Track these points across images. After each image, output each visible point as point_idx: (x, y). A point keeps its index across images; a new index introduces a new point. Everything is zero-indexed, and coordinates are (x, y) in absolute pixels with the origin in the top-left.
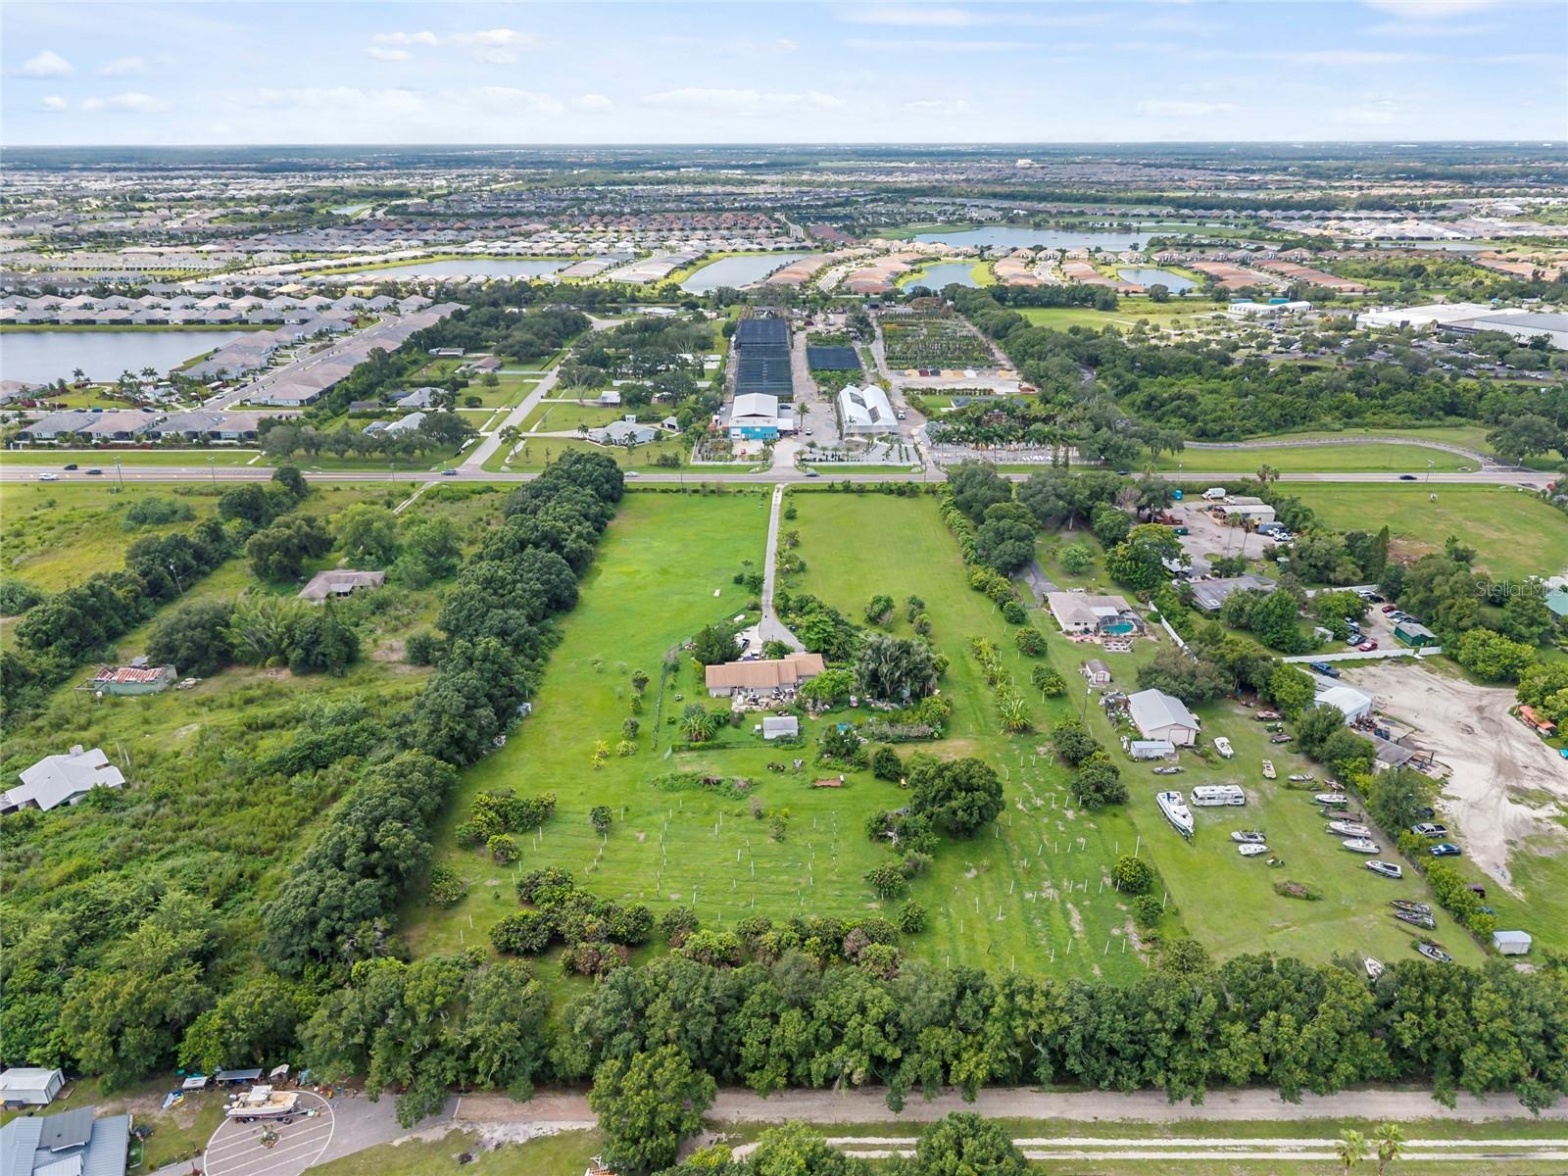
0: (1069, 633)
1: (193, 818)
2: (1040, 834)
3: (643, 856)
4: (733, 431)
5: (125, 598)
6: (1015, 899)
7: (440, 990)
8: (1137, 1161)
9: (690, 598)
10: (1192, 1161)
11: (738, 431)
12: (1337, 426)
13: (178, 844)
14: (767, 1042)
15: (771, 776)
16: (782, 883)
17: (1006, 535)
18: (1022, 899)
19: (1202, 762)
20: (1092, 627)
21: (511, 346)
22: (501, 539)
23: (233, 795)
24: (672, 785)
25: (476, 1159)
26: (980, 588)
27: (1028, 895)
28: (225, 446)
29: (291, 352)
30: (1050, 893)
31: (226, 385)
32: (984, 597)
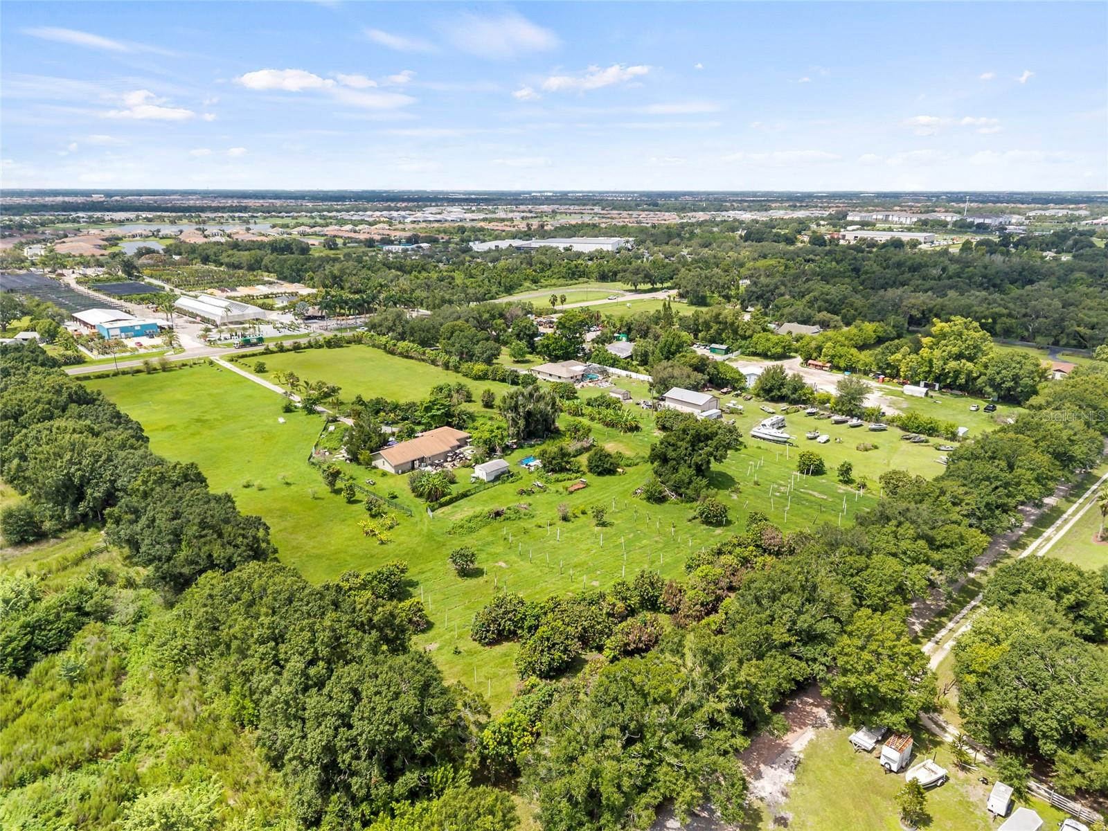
4: (111, 333)
11: (117, 332)
20: (579, 378)
25: (787, 815)
32: (487, 381)
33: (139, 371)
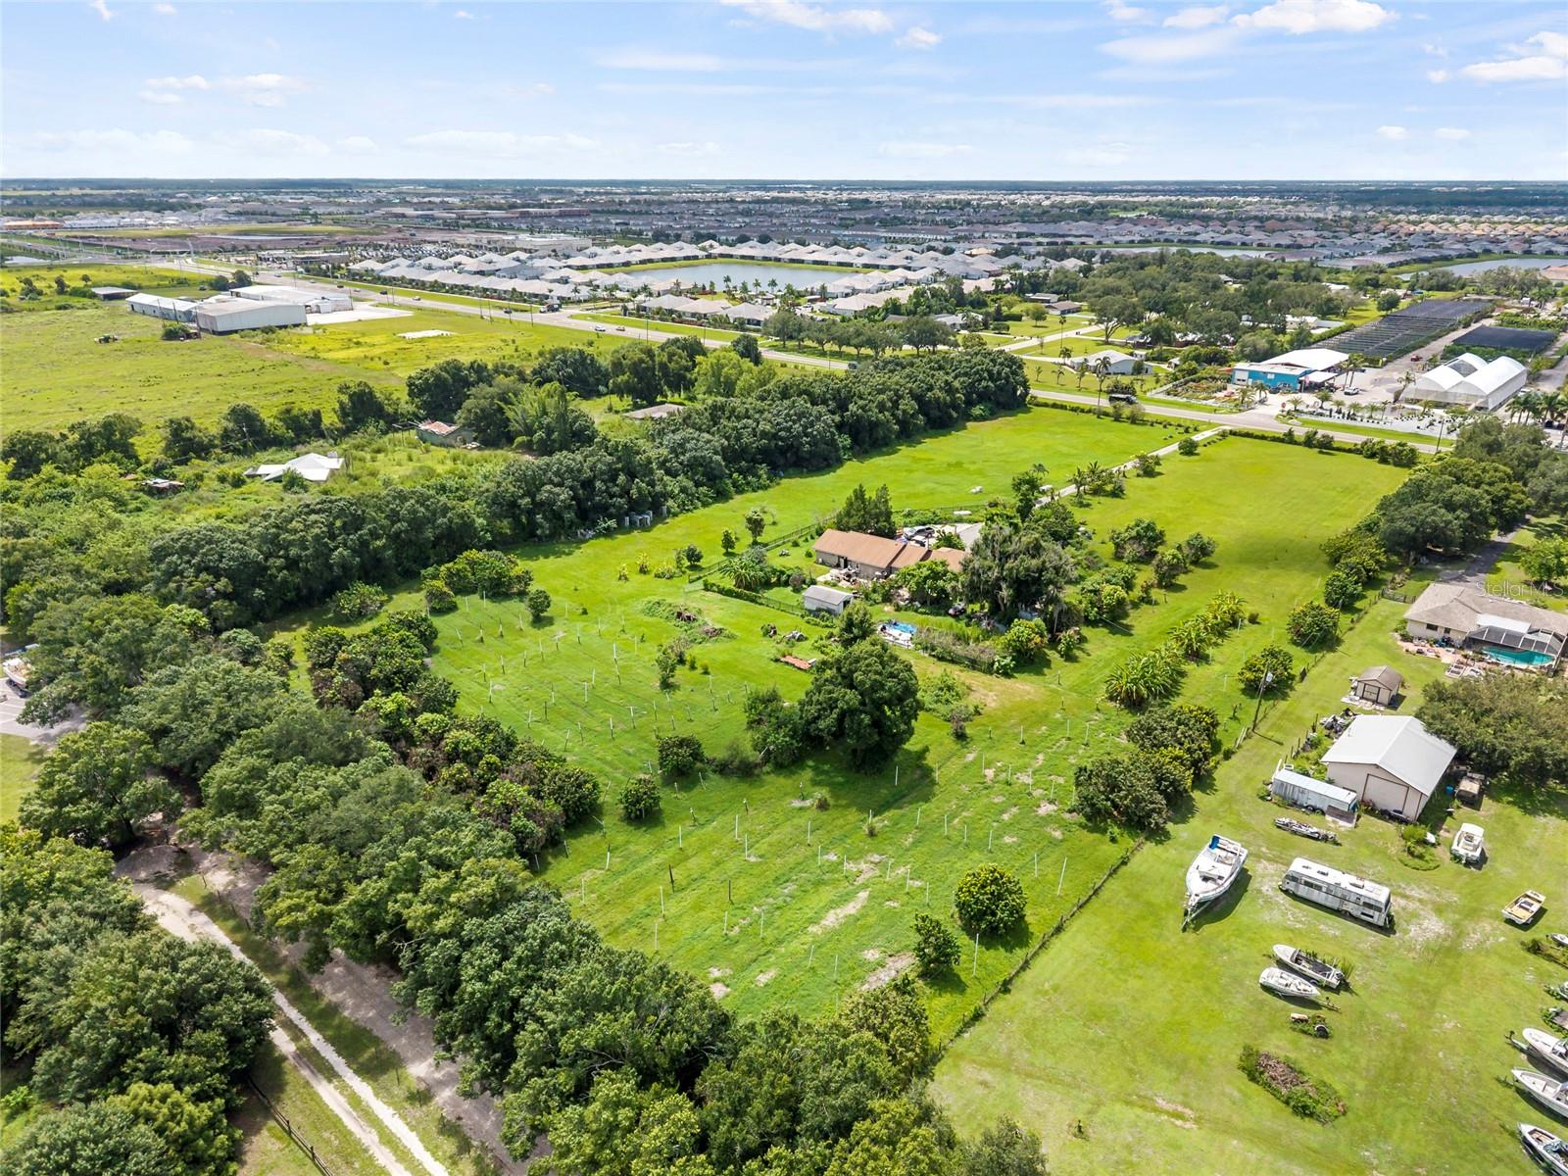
0: (1406, 638)
4: (1238, 375)
11: (1246, 375)
20: (1457, 638)
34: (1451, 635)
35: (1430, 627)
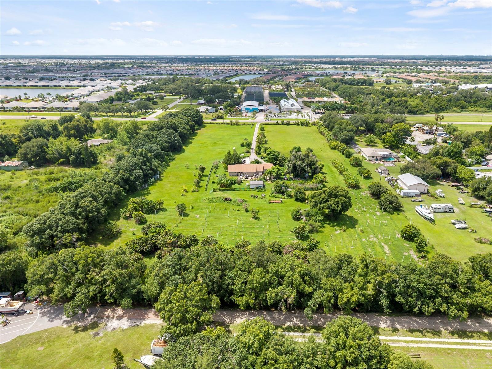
0: (370, 160)
1: (16, 205)
2: (366, 220)
3: (198, 222)
4: (243, 109)
5: (16, 142)
6: (358, 242)
7: (90, 255)
8: (435, 348)
9: (223, 150)
10: (464, 349)
11: (244, 109)
12: (459, 111)
13: (7, 213)
14: (246, 283)
15: (252, 198)
16: (256, 232)
17: (344, 130)
18: (361, 241)
19: (432, 198)
20: (379, 158)
21: (169, 90)
22: (154, 125)
23: (35, 198)
24: (211, 201)
25: (101, 335)
26: (334, 148)
27: (364, 240)
28: (68, 111)
29: (98, 93)
30: (373, 239)
31: (74, 99)
32: (336, 151)
33: (229, 124)
34: (377, 158)
35: (373, 157)
